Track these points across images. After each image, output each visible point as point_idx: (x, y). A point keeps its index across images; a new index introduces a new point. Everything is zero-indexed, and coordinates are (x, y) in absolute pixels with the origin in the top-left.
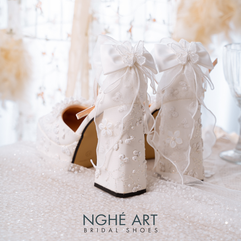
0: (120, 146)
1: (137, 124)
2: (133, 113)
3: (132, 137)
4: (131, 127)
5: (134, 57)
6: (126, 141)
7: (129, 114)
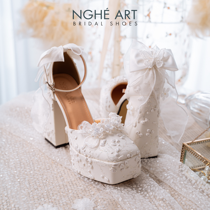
0: (137, 125)
1: (152, 111)
2: (149, 103)
3: (147, 120)
4: (146, 112)
5: (153, 61)
6: (141, 122)
7: (146, 103)
